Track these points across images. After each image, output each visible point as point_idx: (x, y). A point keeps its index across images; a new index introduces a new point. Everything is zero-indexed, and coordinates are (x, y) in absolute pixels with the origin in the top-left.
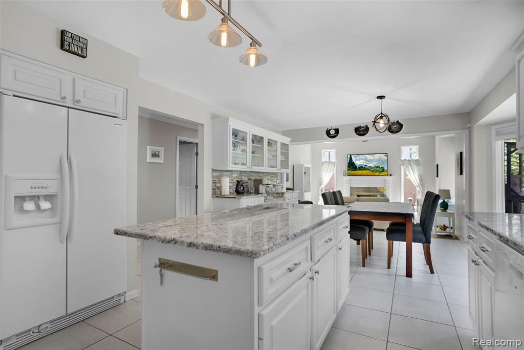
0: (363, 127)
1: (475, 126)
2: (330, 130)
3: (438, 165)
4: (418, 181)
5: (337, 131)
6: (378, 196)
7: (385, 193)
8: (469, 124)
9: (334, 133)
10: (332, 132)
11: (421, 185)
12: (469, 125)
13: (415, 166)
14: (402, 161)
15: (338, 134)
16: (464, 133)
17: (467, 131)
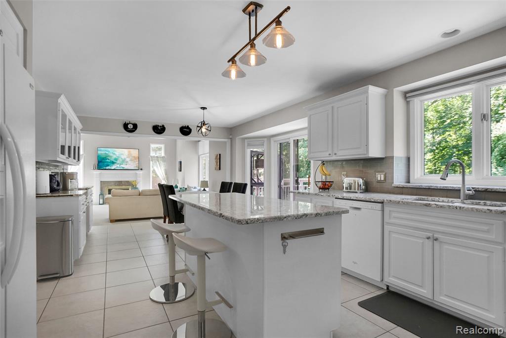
0: (160, 127)
1: (237, 138)
2: (128, 124)
3: (181, 162)
4: (164, 175)
5: (135, 126)
6: (130, 189)
7: (137, 186)
9: (132, 127)
10: (130, 126)
12: (231, 137)
13: (162, 162)
14: (151, 157)
15: (136, 130)
16: (228, 141)
17: (230, 140)
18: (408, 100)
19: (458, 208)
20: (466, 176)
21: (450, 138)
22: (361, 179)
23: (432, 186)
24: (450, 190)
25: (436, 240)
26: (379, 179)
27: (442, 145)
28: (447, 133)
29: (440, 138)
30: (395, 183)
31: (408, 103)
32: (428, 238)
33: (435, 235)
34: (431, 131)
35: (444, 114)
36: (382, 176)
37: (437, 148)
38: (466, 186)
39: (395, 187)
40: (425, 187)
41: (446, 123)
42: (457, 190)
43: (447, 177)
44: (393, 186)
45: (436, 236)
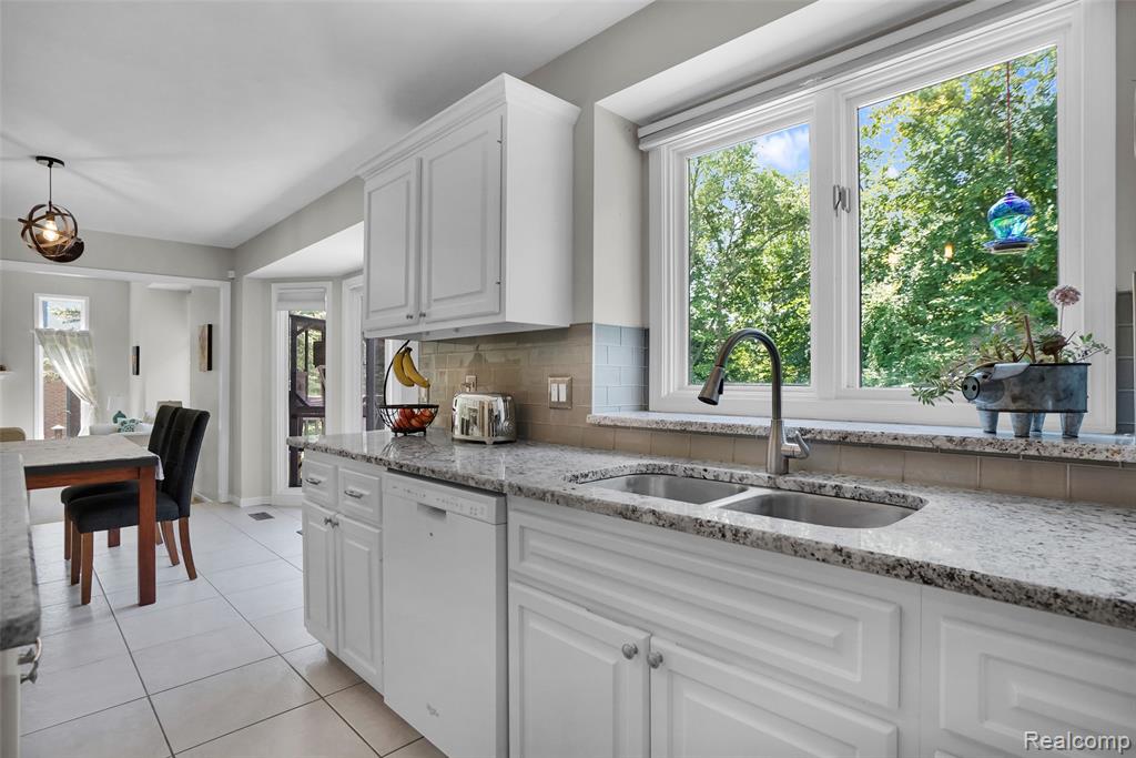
1: (245, 278)
3: (138, 348)
4: (86, 382)
8: (232, 272)
11: (93, 392)
12: (232, 274)
13: (77, 348)
14: (39, 332)
16: (225, 289)
17: (228, 284)
18: (643, 147)
19: (729, 534)
20: (783, 388)
21: (802, 309)
22: (500, 400)
23: (691, 424)
24: (741, 436)
25: (656, 662)
26: (554, 399)
27: (787, 325)
28: (798, 300)
29: (785, 309)
30: (594, 413)
31: (644, 157)
32: (631, 653)
33: (653, 640)
34: (770, 295)
35: (791, 262)
36: (563, 388)
37: (779, 330)
38: (787, 424)
39: (594, 425)
40: (671, 427)
41: (795, 280)
42: (759, 437)
43: (720, 392)
44: (588, 421)
45: (660, 644)
